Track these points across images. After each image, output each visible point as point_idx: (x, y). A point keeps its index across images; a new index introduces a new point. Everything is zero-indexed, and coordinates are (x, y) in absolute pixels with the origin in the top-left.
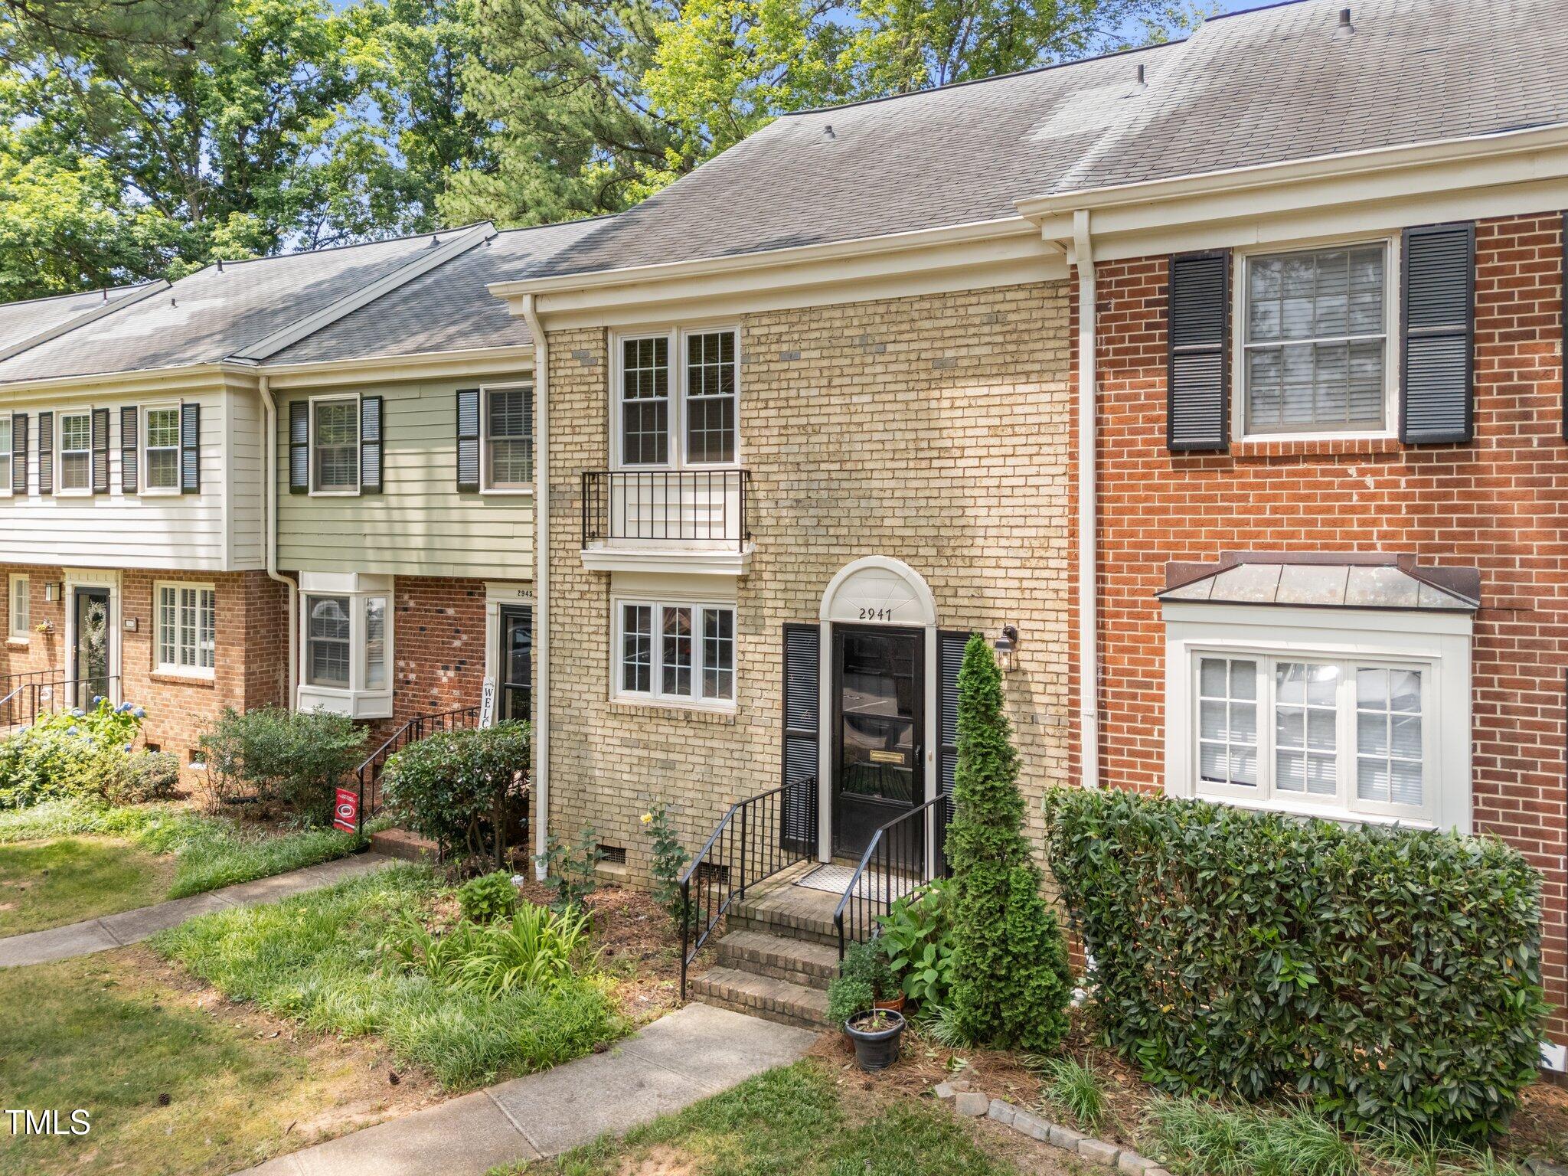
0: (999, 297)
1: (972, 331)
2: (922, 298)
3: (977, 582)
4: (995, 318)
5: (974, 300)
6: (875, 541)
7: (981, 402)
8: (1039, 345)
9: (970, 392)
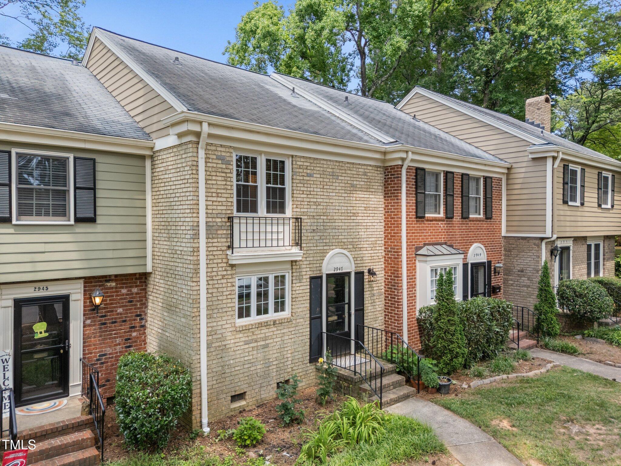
0: (366, 167)
1: (360, 176)
2: (348, 163)
3: (362, 255)
4: (365, 174)
5: (360, 167)
6: (337, 244)
7: (363, 199)
8: (374, 184)
9: (360, 196)
